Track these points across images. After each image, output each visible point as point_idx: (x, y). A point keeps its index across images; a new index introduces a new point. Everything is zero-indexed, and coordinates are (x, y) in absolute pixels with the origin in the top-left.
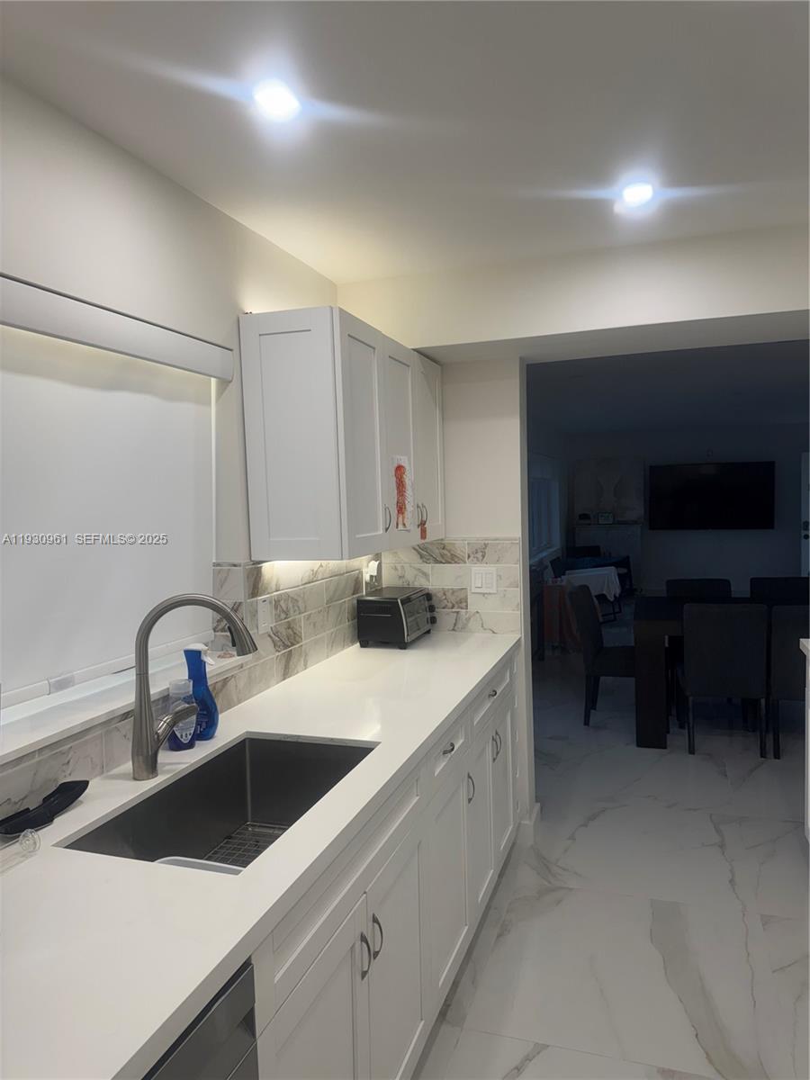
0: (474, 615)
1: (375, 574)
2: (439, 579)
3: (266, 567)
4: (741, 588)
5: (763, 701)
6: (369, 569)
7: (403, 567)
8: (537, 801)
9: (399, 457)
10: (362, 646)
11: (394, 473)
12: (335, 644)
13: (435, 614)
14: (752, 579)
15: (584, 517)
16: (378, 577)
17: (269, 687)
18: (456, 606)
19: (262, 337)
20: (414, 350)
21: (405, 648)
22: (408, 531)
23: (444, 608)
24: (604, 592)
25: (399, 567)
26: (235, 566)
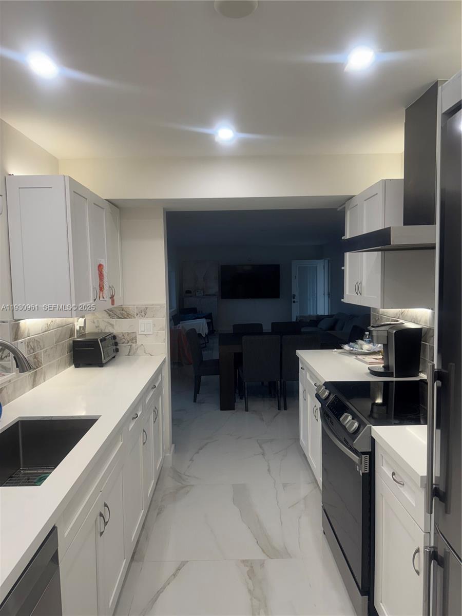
0: (140, 346)
1: (83, 325)
2: (120, 327)
3: (22, 322)
4: (267, 328)
5: (279, 382)
6: (79, 323)
7: (98, 321)
8: (173, 443)
9: (100, 260)
10: (76, 367)
11: (97, 269)
12: (61, 366)
13: (118, 347)
14: (272, 323)
15: (188, 292)
16: (84, 328)
17: (25, 393)
18: (130, 342)
19: (20, 189)
20: (106, 200)
21: (102, 367)
22: (105, 301)
23: (123, 343)
24: (200, 332)
25: (95, 321)
26: (4, 322)
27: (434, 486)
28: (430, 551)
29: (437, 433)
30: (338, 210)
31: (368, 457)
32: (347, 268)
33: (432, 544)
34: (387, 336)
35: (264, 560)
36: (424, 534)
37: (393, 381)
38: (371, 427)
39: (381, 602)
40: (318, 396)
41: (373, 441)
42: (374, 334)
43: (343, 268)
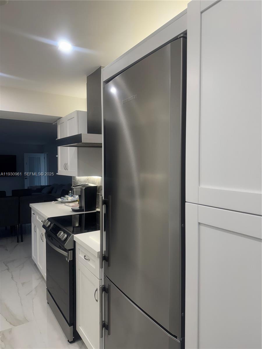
5: (18, 226)
14: (12, 191)
27: (103, 255)
28: (102, 287)
29: (104, 233)
30: (53, 124)
31: (72, 252)
32: (59, 156)
33: (103, 284)
34: (81, 191)
35: (12, 328)
36: (99, 280)
37: (83, 214)
38: (73, 235)
39: (80, 326)
40: (44, 226)
41: (75, 242)
42: (74, 190)
43: (57, 156)
